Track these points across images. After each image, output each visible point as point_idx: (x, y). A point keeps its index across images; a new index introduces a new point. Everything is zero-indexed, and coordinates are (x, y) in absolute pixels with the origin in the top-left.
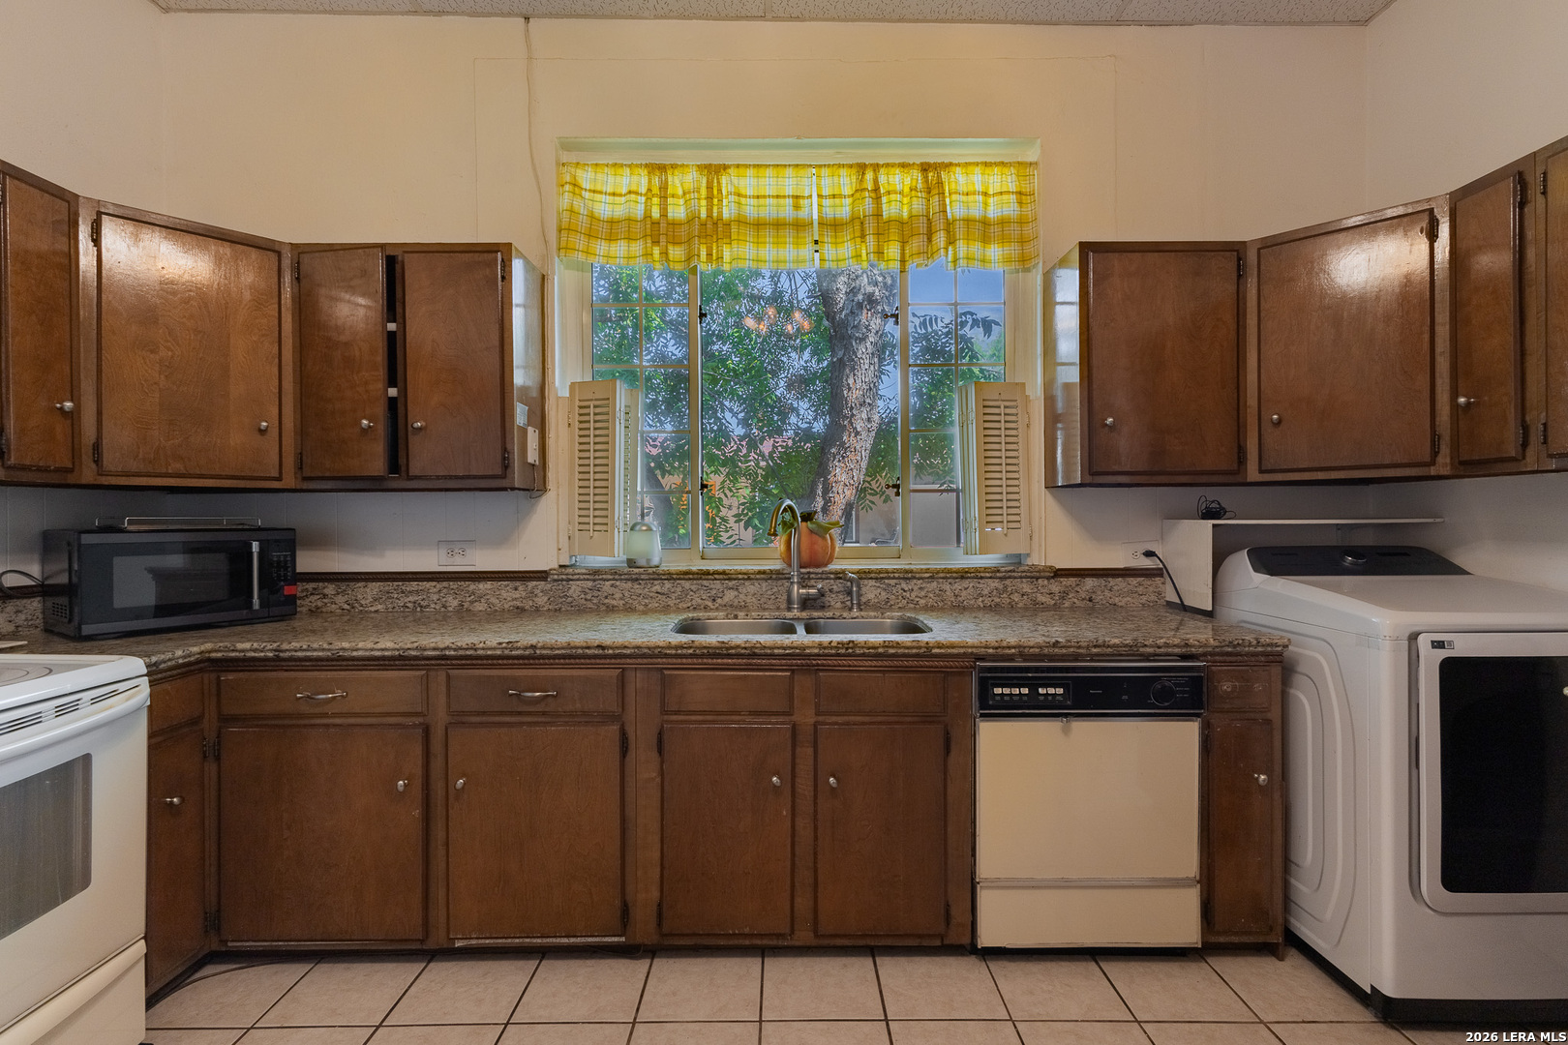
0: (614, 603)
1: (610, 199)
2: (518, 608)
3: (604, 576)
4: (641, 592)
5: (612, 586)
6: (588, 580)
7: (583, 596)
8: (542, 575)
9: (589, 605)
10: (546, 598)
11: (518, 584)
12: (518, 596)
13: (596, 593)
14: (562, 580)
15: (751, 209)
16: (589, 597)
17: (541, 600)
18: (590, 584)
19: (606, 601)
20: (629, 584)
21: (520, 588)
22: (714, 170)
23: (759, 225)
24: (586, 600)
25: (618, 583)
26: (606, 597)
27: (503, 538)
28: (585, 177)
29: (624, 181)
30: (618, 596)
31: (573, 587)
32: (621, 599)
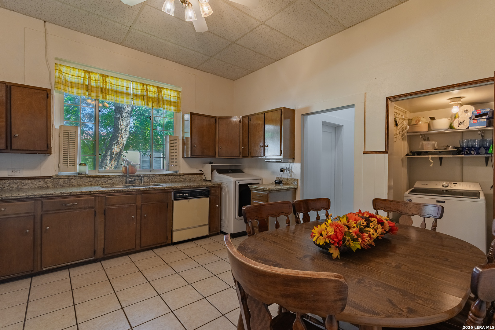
0: (75, 184)
1: (71, 76)
2: (41, 187)
3: (72, 177)
4: (83, 181)
5: (74, 180)
6: (66, 178)
7: (64, 183)
8: (50, 178)
9: (66, 185)
10: (51, 184)
11: (41, 180)
12: (41, 183)
13: (68, 182)
14: (57, 179)
15: (114, 88)
16: (66, 183)
17: (49, 184)
18: (67, 179)
19: (72, 184)
20: (80, 179)
21: (42, 181)
22: (105, 76)
23: (117, 92)
24: (65, 184)
25: (76, 179)
26: (72, 183)
27: (34, 168)
28: (64, 69)
29: (76, 73)
30: (76, 182)
31: (61, 181)
32: (77, 183)
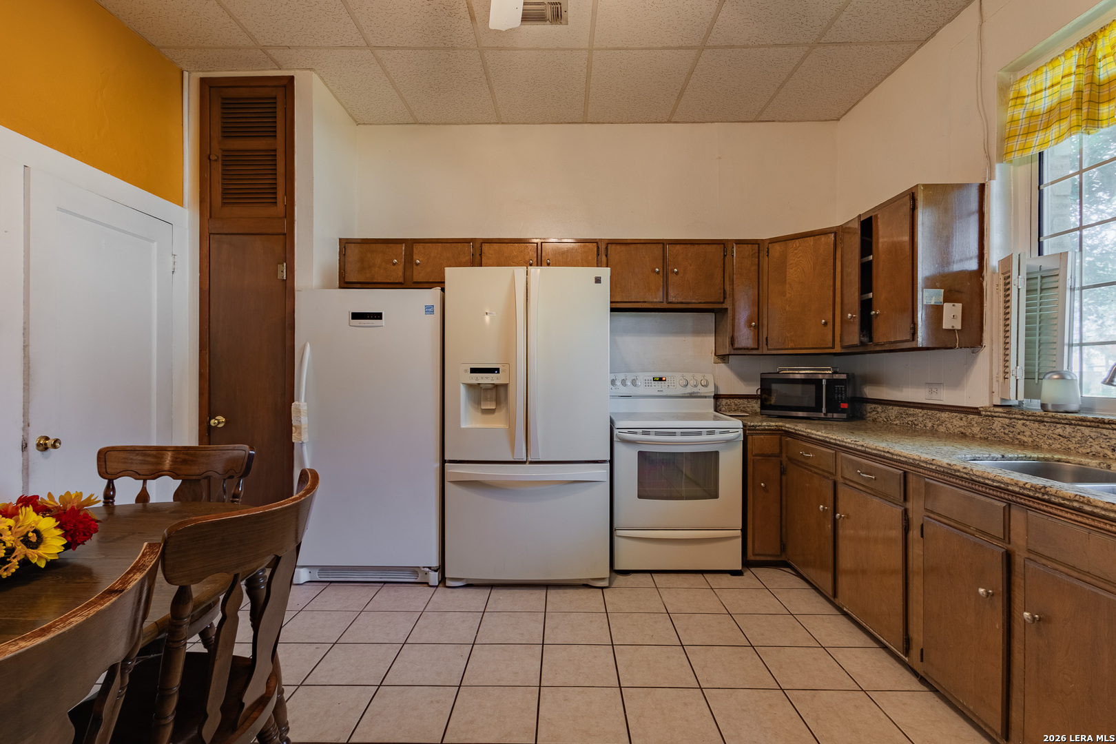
0: (1025, 439)
2: (962, 433)
3: (1016, 416)
4: (1045, 432)
5: (1023, 424)
6: (1006, 417)
7: (1002, 430)
8: (975, 411)
9: (1007, 438)
10: (979, 428)
11: (962, 415)
12: (962, 424)
13: (1011, 429)
14: (989, 416)
16: (1006, 431)
17: (976, 430)
18: (1007, 421)
19: (1019, 437)
20: (1037, 425)
21: (964, 419)
24: (1005, 433)
25: (1028, 423)
26: (1019, 434)
27: (957, 382)
28: (1027, 87)
29: (1059, 70)
30: (1028, 433)
31: (996, 422)
32: (1030, 436)
